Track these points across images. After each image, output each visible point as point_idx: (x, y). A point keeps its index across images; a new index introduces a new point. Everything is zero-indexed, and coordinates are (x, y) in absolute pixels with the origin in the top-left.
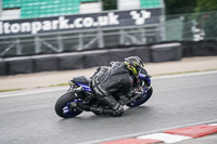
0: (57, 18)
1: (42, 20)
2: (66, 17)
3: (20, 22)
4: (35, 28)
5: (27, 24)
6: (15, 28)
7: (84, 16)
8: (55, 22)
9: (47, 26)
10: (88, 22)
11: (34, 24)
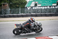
0: (48, 6)
1: (45, 7)
2: (49, 6)
3: (40, 7)
4: (43, 8)
5: (42, 7)
6: (40, 8)
7: (53, 6)
8: (47, 7)
9: (46, 8)
10: (53, 7)
11: (43, 7)
